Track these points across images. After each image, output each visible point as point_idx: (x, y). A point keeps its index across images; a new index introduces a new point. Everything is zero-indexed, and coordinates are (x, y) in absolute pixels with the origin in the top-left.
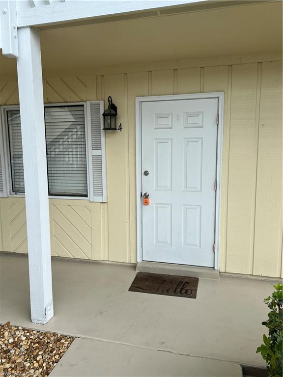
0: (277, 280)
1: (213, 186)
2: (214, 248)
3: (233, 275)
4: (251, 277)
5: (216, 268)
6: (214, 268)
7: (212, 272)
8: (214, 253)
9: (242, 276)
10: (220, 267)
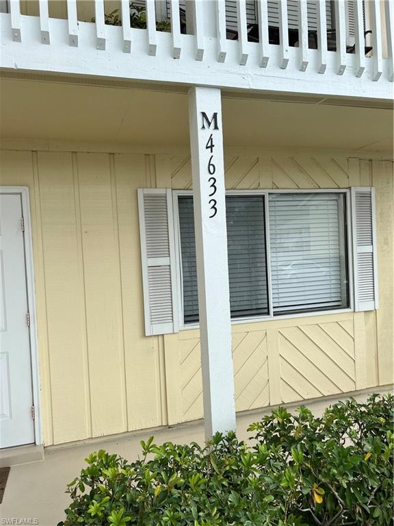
0: (124, 435)
1: (24, 321)
2: (33, 412)
3: (65, 446)
4: (91, 441)
5: (37, 443)
6: (35, 443)
7: (33, 450)
8: (34, 420)
9: (78, 443)
10: (44, 439)
